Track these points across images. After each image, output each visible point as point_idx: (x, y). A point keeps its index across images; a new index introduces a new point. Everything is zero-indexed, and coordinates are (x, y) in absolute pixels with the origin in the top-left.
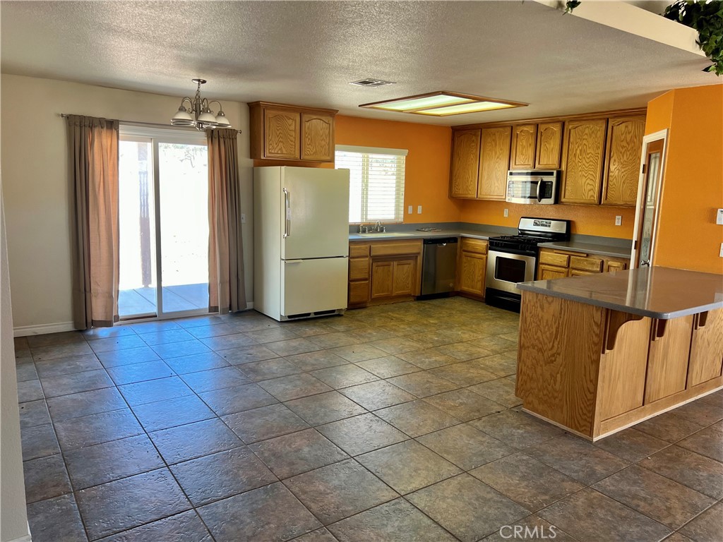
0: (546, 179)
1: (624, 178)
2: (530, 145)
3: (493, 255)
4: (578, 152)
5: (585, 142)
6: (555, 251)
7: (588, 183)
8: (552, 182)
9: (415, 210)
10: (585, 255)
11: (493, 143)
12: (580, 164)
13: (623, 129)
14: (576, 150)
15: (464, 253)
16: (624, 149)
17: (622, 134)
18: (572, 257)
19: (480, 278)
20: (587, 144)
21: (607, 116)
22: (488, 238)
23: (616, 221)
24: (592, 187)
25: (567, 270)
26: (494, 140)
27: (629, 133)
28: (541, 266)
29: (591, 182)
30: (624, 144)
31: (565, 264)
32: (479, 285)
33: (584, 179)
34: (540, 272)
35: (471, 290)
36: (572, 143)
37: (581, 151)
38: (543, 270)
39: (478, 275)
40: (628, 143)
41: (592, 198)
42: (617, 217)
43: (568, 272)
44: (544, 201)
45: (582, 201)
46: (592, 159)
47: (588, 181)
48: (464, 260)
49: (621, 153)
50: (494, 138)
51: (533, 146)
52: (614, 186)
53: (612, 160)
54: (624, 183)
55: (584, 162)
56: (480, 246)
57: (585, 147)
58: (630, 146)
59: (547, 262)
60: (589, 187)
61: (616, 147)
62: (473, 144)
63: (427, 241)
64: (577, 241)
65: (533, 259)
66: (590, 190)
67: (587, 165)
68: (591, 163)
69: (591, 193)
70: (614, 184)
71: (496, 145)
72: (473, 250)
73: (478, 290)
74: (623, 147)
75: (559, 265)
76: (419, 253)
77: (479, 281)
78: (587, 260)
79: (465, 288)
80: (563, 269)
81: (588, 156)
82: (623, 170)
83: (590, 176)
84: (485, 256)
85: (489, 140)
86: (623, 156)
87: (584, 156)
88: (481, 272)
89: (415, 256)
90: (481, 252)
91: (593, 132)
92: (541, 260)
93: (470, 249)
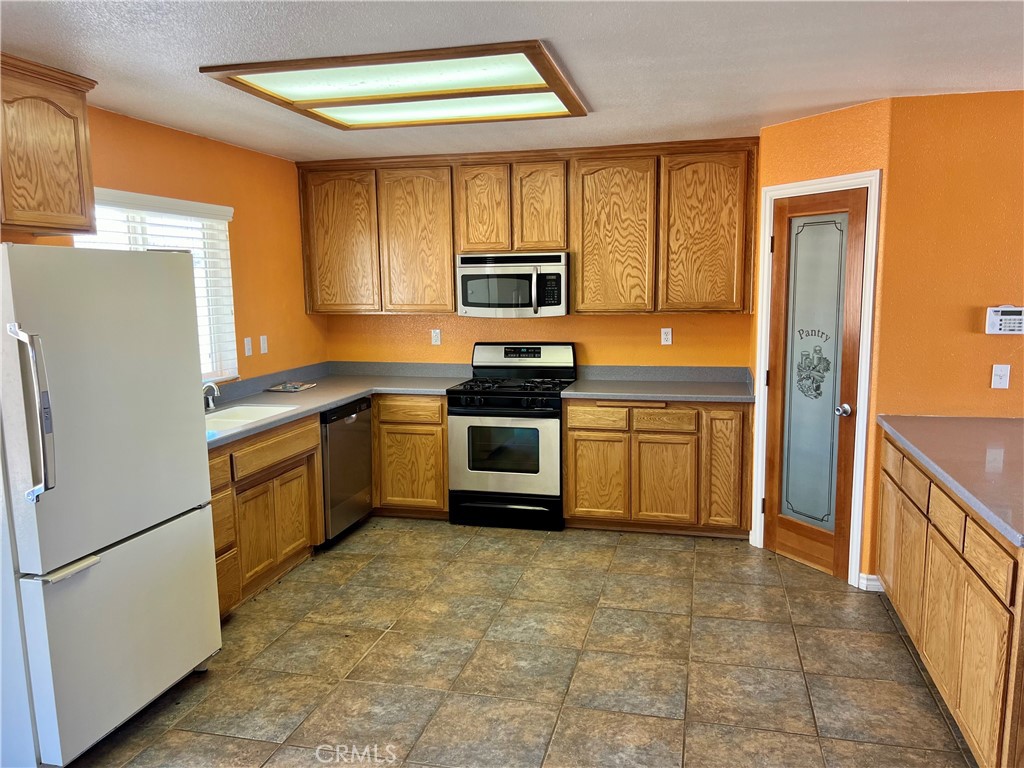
0: (547, 268)
1: (698, 262)
2: (498, 204)
3: (461, 425)
4: (603, 217)
5: (614, 199)
6: (599, 403)
7: (629, 275)
8: (559, 276)
9: (256, 345)
10: (663, 405)
11: (409, 199)
12: (609, 240)
13: (689, 176)
14: (599, 215)
15: (385, 427)
16: (694, 212)
17: (689, 186)
18: (635, 411)
19: (432, 472)
20: (620, 203)
21: (656, 153)
22: (443, 391)
23: (663, 336)
24: (636, 281)
25: (626, 436)
26: (409, 193)
27: (701, 184)
28: (570, 433)
29: (634, 272)
30: (695, 203)
31: (623, 424)
32: (430, 487)
33: (619, 268)
34: (571, 444)
35: (410, 501)
36: (590, 202)
37: (608, 216)
38: (576, 440)
39: (425, 467)
40: (700, 201)
41: (639, 301)
42: (663, 330)
43: (630, 439)
44: (547, 311)
45: (620, 307)
46: (632, 231)
47: (629, 270)
48: (386, 440)
49: (689, 218)
50: (409, 188)
51: (505, 206)
52: (680, 277)
53: (673, 231)
54: (698, 270)
55: (617, 236)
56: (424, 409)
57: (616, 207)
58: (705, 206)
59: (583, 425)
60: (632, 281)
61: (680, 209)
62: (360, 201)
63: (326, 417)
64: (592, 378)
65: (555, 423)
66: (633, 287)
67: (623, 242)
68: (631, 238)
69: (636, 291)
70: (680, 273)
71: (417, 202)
72: (408, 420)
73: (430, 498)
74: (692, 208)
75: (610, 427)
76: (315, 449)
77: (428, 480)
78: (668, 413)
79: (394, 500)
80: (621, 435)
81: (625, 225)
82: (695, 248)
83: (630, 261)
84: (439, 429)
85: (399, 193)
86: (693, 224)
87: (616, 224)
88: (432, 461)
89: (308, 458)
90: (429, 420)
91: (629, 181)
92: (571, 423)
93: (399, 417)
